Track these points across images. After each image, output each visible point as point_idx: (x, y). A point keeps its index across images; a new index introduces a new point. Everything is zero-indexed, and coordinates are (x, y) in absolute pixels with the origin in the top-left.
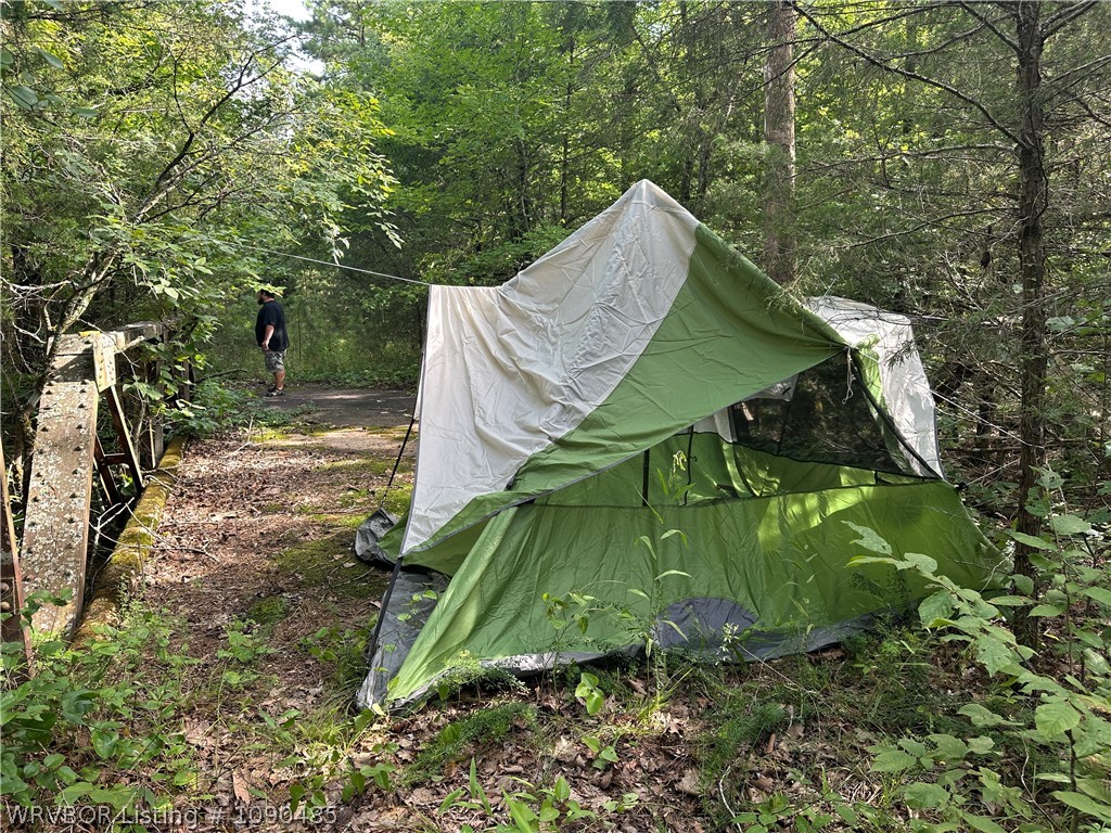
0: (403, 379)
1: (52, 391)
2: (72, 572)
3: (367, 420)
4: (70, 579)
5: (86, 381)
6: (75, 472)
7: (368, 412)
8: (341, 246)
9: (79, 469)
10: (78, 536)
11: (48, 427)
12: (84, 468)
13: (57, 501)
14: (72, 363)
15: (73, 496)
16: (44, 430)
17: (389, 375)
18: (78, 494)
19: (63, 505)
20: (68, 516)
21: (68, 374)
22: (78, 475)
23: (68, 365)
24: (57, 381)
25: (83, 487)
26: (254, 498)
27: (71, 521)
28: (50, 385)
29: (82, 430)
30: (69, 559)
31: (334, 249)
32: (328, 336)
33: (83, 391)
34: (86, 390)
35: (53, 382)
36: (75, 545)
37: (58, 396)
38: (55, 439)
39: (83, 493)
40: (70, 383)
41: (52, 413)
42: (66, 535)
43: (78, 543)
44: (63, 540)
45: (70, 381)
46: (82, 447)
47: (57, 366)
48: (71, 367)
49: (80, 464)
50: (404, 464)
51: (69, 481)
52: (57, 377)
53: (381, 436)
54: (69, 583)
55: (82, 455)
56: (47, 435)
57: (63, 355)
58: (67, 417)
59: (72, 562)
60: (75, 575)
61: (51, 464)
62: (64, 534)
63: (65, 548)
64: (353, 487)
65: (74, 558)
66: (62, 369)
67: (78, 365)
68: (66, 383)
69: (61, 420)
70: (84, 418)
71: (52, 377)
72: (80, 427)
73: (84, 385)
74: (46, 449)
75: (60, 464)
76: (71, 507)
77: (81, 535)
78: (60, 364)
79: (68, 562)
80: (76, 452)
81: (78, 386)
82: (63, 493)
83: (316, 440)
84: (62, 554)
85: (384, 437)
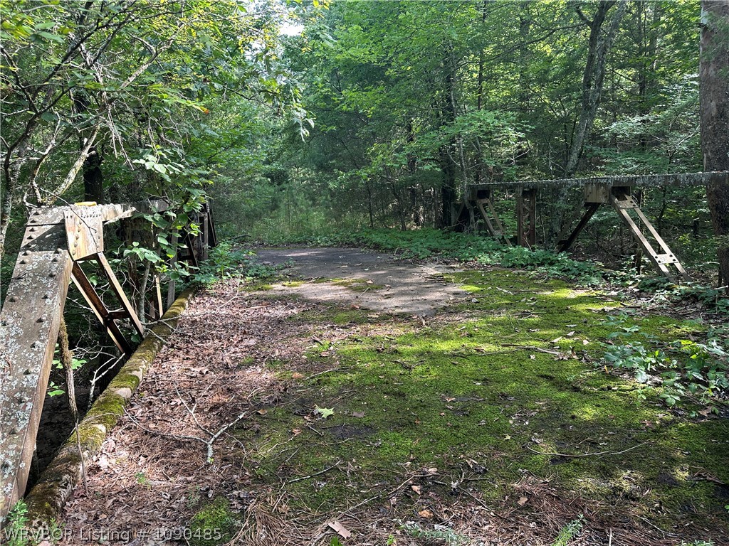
0: (358, 240)
1: (27, 260)
2: (10, 463)
3: (332, 272)
4: (7, 471)
5: (60, 250)
6: (33, 346)
7: (333, 266)
8: (307, 125)
9: (37, 342)
10: (24, 419)
11: (16, 297)
12: (43, 341)
13: (10, 378)
14: (49, 232)
15: (27, 373)
16: (12, 300)
17: (348, 237)
18: (32, 370)
19: (16, 382)
20: (18, 395)
21: (42, 244)
22: (36, 349)
23: (45, 234)
24: (33, 250)
25: (39, 362)
26: (233, 350)
27: (20, 401)
28: (25, 254)
29: (48, 300)
30: (10, 447)
31: (301, 129)
32: (307, 211)
33: (55, 260)
34: (59, 258)
35: (28, 252)
36: (18, 430)
37: (31, 266)
38: (20, 310)
39: (38, 368)
40: (44, 252)
41: (22, 283)
42: (12, 418)
43: (22, 427)
44: (9, 424)
45: (45, 250)
46: (44, 318)
47: (35, 236)
48: (47, 236)
49: (40, 336)
50: (361, 315)
51: (27, 355)
52: (33, 246)
53: (342, 287)
54: (6, 476)
55: (43, 327)
56: (15, 306)
57: (42, 225)
58: (36, 287)
59: (13, 450)
60: (13, 467)
61: (12, 337)
62: (10, 416)
63: (9, 434)
64: (318, 339)
65: (16, 446)
66: (38, 239)
67: (54, 234)
68: (40, 252)
69: (29, 290)
70: (52, 287)
71: (28, 247)
72: (46, 297)
73: (57, 254)
74: (10, 321)
75: (20, 337)
76: (23, 385)
77: (26, 418)
78: (38, 233)
79: (9, 450)
80: (38, 324)
81: (52, 255)
82: (18, 369)
83: (292, 290)
84: (5, 440)
85: (344, 288)
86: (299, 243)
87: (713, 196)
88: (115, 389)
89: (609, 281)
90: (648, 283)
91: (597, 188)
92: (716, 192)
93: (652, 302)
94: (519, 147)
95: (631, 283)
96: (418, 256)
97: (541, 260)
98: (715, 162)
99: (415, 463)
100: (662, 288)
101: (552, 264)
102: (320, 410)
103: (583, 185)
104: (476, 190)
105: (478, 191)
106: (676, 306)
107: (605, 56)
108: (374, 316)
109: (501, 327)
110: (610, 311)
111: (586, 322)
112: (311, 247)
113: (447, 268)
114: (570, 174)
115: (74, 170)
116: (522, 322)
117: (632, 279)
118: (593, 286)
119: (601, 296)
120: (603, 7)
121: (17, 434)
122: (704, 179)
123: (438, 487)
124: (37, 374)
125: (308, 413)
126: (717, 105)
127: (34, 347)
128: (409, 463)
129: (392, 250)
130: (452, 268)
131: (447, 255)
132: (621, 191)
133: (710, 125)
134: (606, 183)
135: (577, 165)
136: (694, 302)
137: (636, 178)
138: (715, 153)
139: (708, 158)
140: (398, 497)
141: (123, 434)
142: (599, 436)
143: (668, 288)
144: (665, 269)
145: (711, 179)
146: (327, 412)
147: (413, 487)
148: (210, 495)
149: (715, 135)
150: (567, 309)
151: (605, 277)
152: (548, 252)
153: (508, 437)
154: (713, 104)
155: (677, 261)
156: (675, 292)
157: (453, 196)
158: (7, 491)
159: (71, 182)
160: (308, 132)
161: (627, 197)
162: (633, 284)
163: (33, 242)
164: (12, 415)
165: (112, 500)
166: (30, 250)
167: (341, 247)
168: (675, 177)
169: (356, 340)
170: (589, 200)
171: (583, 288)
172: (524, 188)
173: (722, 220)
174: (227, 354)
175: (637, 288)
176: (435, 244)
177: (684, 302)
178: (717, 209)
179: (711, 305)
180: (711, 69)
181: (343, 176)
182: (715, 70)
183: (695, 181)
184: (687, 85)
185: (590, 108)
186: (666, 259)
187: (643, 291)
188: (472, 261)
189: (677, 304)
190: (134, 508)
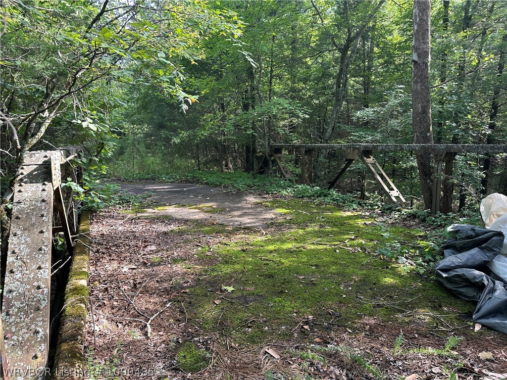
1: (22, 190)
2: (40, 330)
4: (39, 336)
5: (46, 183)
7: (183, 196)
9: (43, 247)
10: (44, 300)
11: (20, 216)
12: (47, 246)
13: (28, 272)
14: (35, 170)
15: (40, 268)
16: (17, 218)
18: (43, 266)
19: (32, 275)
20: (36, 284)
21: (32, 178)
22: (43, 252)
23: (32, 172)
24: (25, 183)
25: (46, 261)
27: (39, 288)
28: (21, 185)
29: (44, 218)
30: (38, 319)
33: (44, 190)
34: (46, 189)
35: (23, 184)
36: (42, 307)
37: (26, 194)
38: (25, 225)
39: (47, 265)
40: (34, 184)
41: (22, 206)
42: (35, 299)
43: (44, 305)
44: (33, 304)
45: (35, 183)
46: (44, 230)
47: (25, 173)
48: (34, 173)
49: (44, 243)
50: (220, 228)
51: (36, 256)
52: (25, 180)
53: (197, 210)
54: (39, 339)
55: (45, 236)
56: (20, 222)
57: (29, 165)
58: (33, 209)
59: (40, 321)
60: (42, 333)
61: (23, 244)
62: (33, 298)
63: (35, 310)
64: (199, 244)
65: (41, 318)
66: (28, 175)
67: (40, 172)
68: (31, 184)
69: (29, 211)
70: (45, 209)
71: (21, 180)
72: (42, 216)
73: (44, 186)
74: (19, 232)
75: (29, 244)
76: (38, 277)
77: (46, 299)
78: (27, 171)
79: (37, 321)
80: (40, 234)
81: (40, 186)
82: (32, 266)
83: (161, 212)
84: (32, 315)
85: (199, 211)
86: (148, 179)
87: (420, 158)
88: (76, 281)
89: (363, 207)
90: (386, 207)
91: (354, 151)
92: (421, 155)
93: (391, 218)
94: (291, 121)
95: (377, 207)
96: (240, 190)
97: (319, 193)
98: (421, 138)
99: (298, 314)
100: (394, 210)
101: (325, 196)
102: (225, 288)
103: (345, 148)
104: (274, 148)
105: (275, 149)
106: (404, 221)
107: (347, 69)
108: (230, 229)
109: (311, 235)
110: (369, 224)
111: (358, 231)
112: (158, 183)
113: (261, 198)
114: (327, 140)
115: (44, 126)
116: (322, 231)
117: (377, 205)
118: (354, 209)
119: (361, 215)
120: (349, 41)
121: (41, 310)
122: (417, 148)
123: (317, 326)
124: (47, 269)
125: (218, 290)
126: (422, 107)
127: (41, 250)
128: (295, 314)
129: (220, 185)
130: (264, 198)
131: (258, 189)
132: (367, 153)
133: (418, 117)
134: (359, 148)
135: (331, 135)
136: (413, 219)
137: (378, 146)
138: (421, 133)
139: (417, 136)
140: (298, 333)
141: (97, 309)
142: (392, 293)
143: (399, 211)
144: (394, 200)
145: (421, 148)
146: (230, 289)
147: (304, 326)
148: (181, 342)
149: (421, 123)
150: (345, 223)
151: (360, 204)
152: (323, 188)
153: (344, 296)
154: (420, 105)
155: (401, 195)
156: (403, 213)
157: (254, 151)
158: (42, 349)
159: (42, 134)
160: (187, 107)
161: (371, 157)
162: (378, 208)
163: (25, 177)
164: (34, 297)
165: (116, 350)
166: (23, 182)
167: (181, 182)
168: (401, 146)
169: (225, 244)
170: (348, 158)
171: (349, 211)
172: (306, 148)
173: (425, 172)
174: (139, 256)
175: (380, 210)
176: (249, 182)
177: (408, 219)
178: (422, 165)
179: (424, 220)
180: (418, 86)
181: (184, 134)
182: (420, 86)
183: (412, 149)
184: (397, 92)
185: (339, 101)
186: (395, 193)
187: (384, 212)
188: (276, 193)
189: (404, 220)
190: (133, 353)
